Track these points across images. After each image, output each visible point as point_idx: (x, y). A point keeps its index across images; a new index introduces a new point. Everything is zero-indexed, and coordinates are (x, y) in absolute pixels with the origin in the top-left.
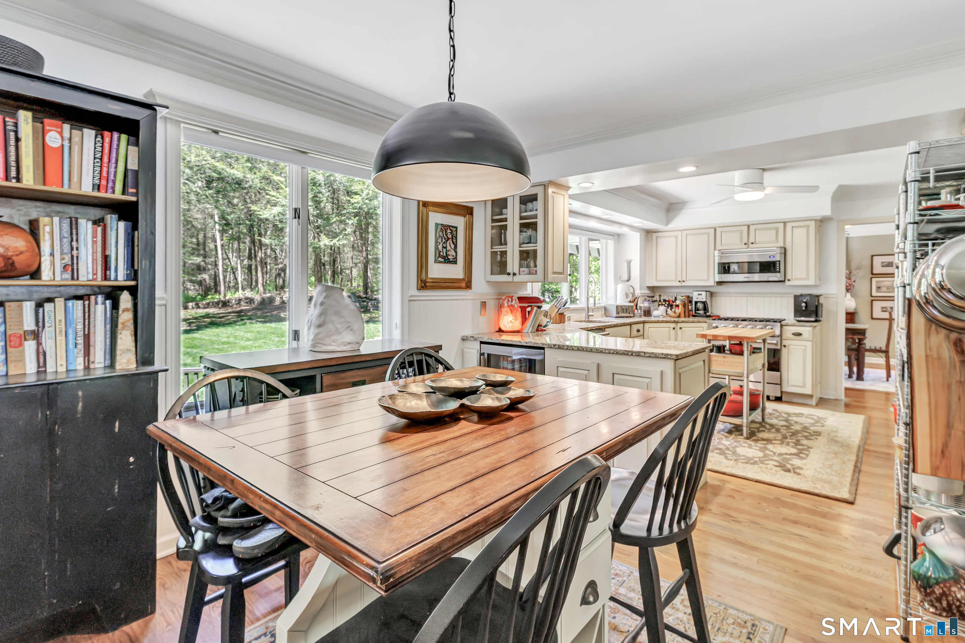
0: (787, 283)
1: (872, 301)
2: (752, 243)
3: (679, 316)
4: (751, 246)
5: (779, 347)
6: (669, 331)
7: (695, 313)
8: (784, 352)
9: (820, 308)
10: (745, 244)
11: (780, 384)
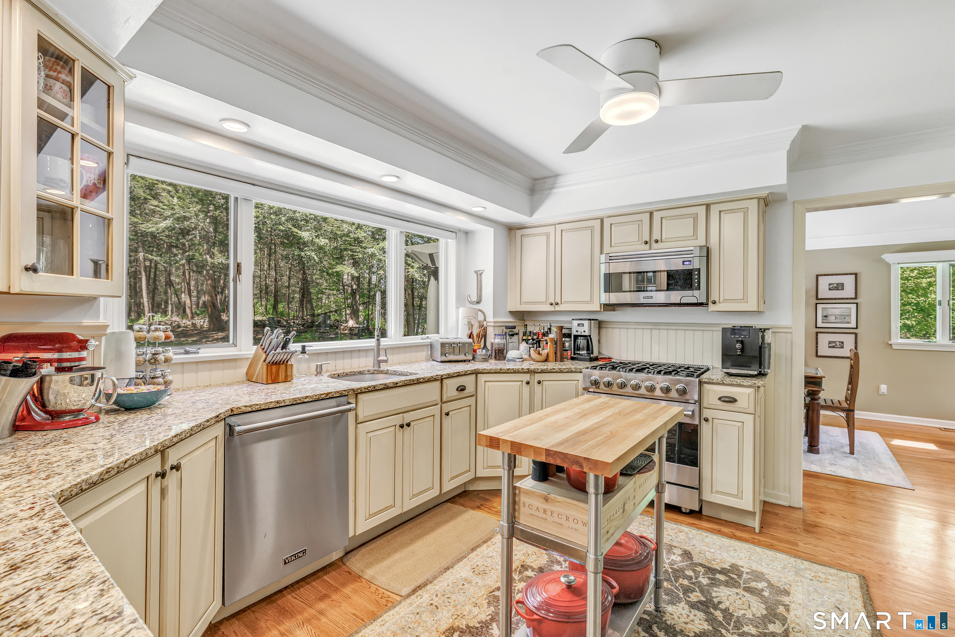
0: (712, 307)
1: (817, 333)
2: (657, 241)
3: (546, 360)
4: (654, 245)
5: (696, 422)
6: (521, 388)
7: (574, 354)
8: (705, 431)
9: (767, 350)
10: (646, 243)
11: (699, 489)
